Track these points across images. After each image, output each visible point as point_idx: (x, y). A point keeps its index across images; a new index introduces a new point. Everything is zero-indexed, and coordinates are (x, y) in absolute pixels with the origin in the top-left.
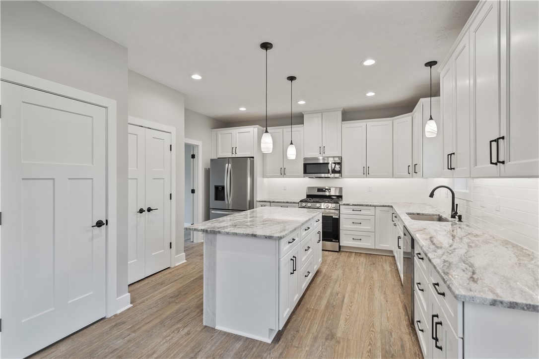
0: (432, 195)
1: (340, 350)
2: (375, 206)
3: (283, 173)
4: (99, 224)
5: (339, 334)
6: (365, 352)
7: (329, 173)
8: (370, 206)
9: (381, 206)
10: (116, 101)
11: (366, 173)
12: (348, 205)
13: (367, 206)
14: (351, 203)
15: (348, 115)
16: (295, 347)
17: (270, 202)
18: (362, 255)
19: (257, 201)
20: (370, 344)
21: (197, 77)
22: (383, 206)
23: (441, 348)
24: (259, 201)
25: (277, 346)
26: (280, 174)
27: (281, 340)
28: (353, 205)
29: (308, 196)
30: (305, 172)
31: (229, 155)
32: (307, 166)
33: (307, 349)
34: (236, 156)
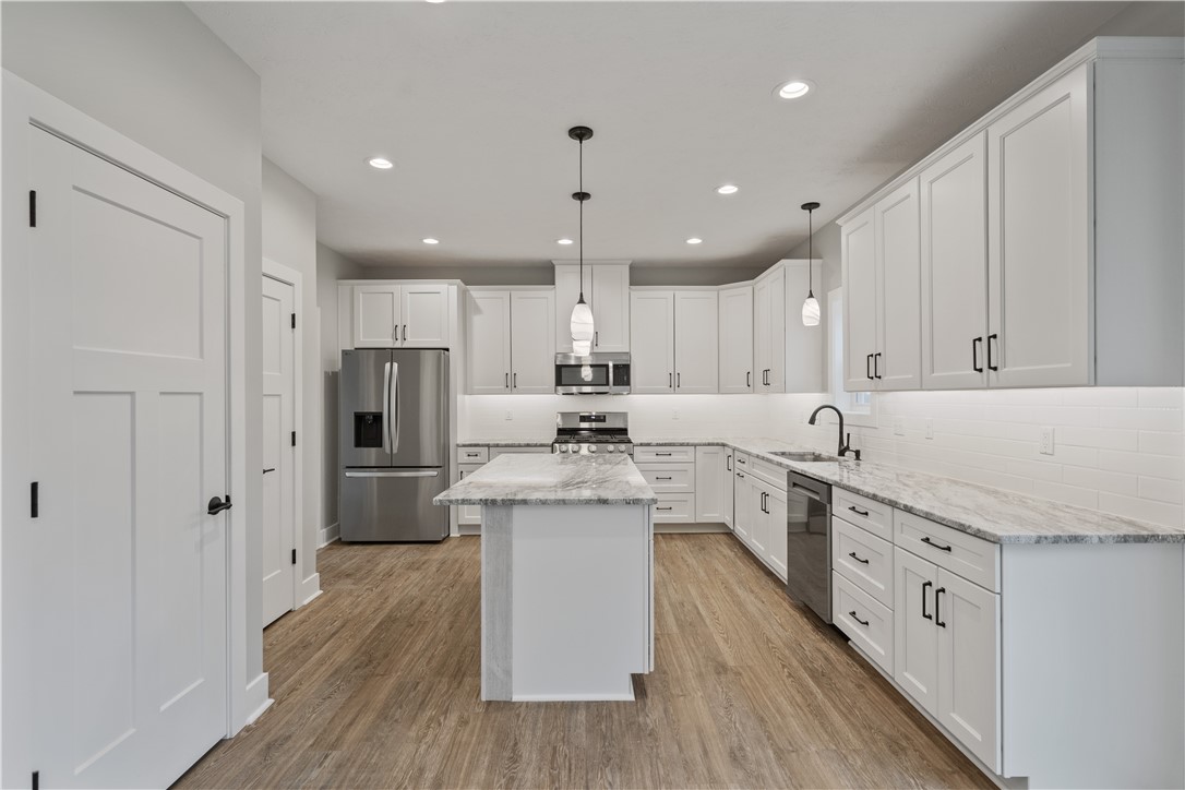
0: (812, 421)
1: (749, 684)
2: (695, 445)
3: (511, 384)
4: (215, 506)
5: (731, 663)
6: (785, 678)
7: (607, 384)
8: (688, 445)
9: (705, 445)
10: (242, 202)
11: (674, 384)
12: (648, 445)
13: (682, 445)
14: (654, 442)
15: (643, 274)
16: (679, 696)
17: (488, 446)
18: (675, 536)
19: (458, 446)
20: (784, 666)
21: (381, 163)
22: (709, 444)
23: (943, 625)
24: (464, 446)
25: (649, 702)
26: (503, 387)
27: (649, 691)
28: (658, 445)
29: (561, 431)
30: (559, 382)
31: (388, 342)
32: (563, 369)
33: (700, 694)
34: (405, 346)
